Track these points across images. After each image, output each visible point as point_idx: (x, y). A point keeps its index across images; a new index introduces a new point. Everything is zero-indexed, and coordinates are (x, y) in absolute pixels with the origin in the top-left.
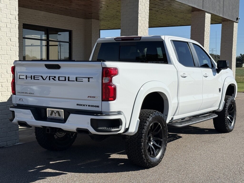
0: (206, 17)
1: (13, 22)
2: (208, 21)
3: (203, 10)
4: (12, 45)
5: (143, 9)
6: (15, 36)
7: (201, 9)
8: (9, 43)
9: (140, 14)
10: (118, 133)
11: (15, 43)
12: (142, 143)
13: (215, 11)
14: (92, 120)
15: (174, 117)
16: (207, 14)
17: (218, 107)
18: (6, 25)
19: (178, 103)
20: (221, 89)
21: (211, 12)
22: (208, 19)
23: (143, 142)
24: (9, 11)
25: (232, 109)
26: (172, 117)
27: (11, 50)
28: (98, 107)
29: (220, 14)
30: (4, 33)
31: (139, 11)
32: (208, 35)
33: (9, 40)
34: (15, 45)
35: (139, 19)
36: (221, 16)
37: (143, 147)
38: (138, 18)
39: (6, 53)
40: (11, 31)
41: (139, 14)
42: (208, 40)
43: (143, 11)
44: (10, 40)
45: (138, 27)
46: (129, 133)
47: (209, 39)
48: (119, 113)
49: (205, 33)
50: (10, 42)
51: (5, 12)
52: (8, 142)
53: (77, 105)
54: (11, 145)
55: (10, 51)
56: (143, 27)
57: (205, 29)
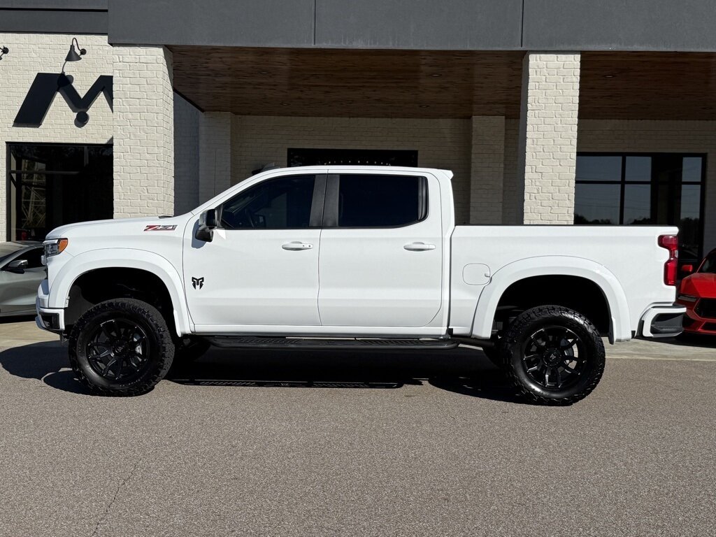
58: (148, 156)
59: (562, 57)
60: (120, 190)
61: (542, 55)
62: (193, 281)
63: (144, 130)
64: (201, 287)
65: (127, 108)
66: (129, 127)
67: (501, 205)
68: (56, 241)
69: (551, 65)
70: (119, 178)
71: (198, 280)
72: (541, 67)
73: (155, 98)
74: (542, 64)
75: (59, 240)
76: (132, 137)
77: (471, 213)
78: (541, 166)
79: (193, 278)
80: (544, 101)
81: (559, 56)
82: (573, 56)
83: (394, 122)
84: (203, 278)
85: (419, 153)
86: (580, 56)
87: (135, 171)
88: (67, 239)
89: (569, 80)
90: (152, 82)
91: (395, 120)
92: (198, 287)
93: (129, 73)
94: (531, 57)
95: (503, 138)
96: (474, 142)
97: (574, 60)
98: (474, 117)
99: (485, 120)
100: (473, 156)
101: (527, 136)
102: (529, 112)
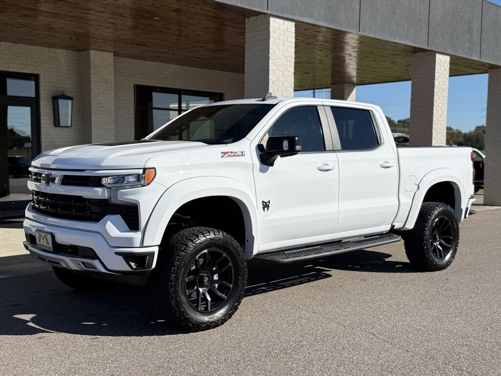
0: (437, 63)
2: (443, 68)
3: (428, 48)
5: (279, 52)
7: (425, 47)
9: (274, 61)
13: (460, 51)
16: (438, 56)
21: (448, 52)
22: (442, 65)
29: (471, 56)
31: (270, 55)
32: (444, 94)
35: (270, 68)
36: (475, 58)
38: (269, 66)
41: (271, 62)
42: (443, 102)
43: (281, 54)
45: (269, 82)
47: (445, 101)
49: (436, 90)
56: (281, 82)
57: (436, 83)
59: (286, 22)
61: (277, 19)
62: (263, 204)
64: (268, 210)
67: (113, 124)
68: (141, 171)
69: (281, 27)
71: (266, 203)
72: (276, 28)
74: (277, 25)
75: (145, 169)
77: (93, 130)
79: (263, 202)
80: (278, 54)
81: (285, 21)
82: (291, 23)
83: (18, 47)
84: (269, 202)
85: (41, 77)
86: (294, 23)
88: (154, 168)
89: (290, 40)
91: (18, 45)
92: (266, 209)
94: (272, 19)
95: (113, 71)
96: (92, 72)
97: (291, 26)
98: (91, 51)
99: (99, 55)
100: (92, 83)
101: (270, 78)
102: (270, 60)
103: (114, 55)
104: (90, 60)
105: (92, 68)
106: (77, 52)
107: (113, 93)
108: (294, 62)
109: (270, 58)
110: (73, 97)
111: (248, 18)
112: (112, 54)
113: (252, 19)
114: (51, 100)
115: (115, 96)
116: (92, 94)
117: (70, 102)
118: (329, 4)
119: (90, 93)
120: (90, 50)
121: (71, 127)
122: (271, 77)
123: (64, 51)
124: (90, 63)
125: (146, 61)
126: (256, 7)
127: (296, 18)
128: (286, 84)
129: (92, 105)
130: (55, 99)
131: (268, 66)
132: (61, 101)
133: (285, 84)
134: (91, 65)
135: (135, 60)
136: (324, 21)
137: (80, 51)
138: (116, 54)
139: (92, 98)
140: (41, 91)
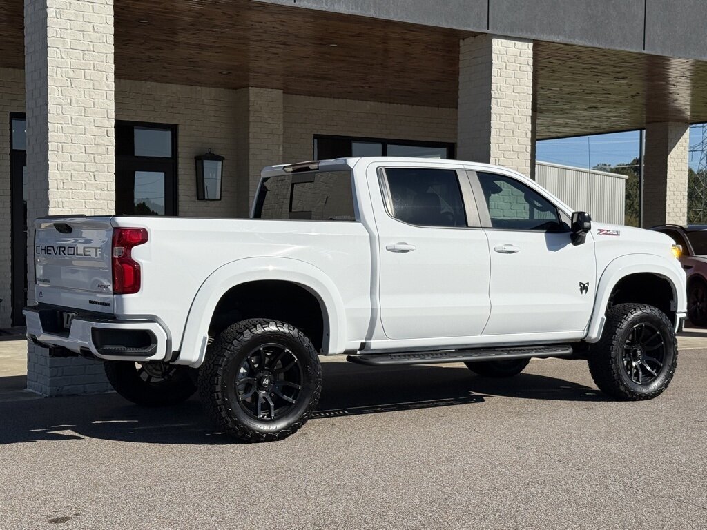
1: (101, 141)
4: (99, 188)
5: (507, 87)
6: (106, 169)
8: (91, 184)
9: (499, 100)
10: (151, 360)
11: (106, 183)
12: (217, 384)
14: (94, 330)
15: (372, 341)
17: (586, 331)
18: (83, 149)
19: (373, 311)
20: (588, 283)
23: (219, 382)
24: (92, 121)
25: (659, 339)
26: (364, 341)
27: (95, 199)
28: (109, 305)
30: (79, 165)
31: (492, 92)
33: (93, 179)
34: (106, 189)
35: (492, 111)
37: (219, 393)
39: (84, 204)
40: (97, 161)
43: (511, 90)
44: (95, 178)
45: (490, 132)
46: (182, 361)
48: (152, 319)
50: (93, 182)
51: (81, 123)
52: (87, 386)
53: (91, 302)
54: (96, 393)
55: (95, 201)
56: (511, 131)
58: (95, 130)
59: (519, 44)
60: (58, 176)
61: (503, 40)
63: (89, 95)
65: (67, 62)
66: (70, 88)
69: (511, 51)
70: (56, 159)
72: (502, 52)
73: (105, 52)
74: (503, 50)
76: (74, 103)
78: (502, 158)
80: (505, 89)
81: (516, 42)
82: (527, 44)
83: (149, 86)
85: (180, 127)
86: (532, 44)
87: (78, 150)
89: (524, 69)
90: (101, 30)
91: (149, 84)
93: (69, 14)
94: (495, 41)
95: (282, 115)
96: (251, 119)
97: (527, 48)
98: (250, 88)
99: (262, 93)
100: (251, 135)
101: (492, 126)
102: (493, 100)
103: (284, 93)
104: (249, 101)
105: (251, 114)
106: (230, 90)
107: (281, 148)
108: (531, 100)
109: (493, 96)
110: (224, 156)
111: (463, 39)
112: (282, 91)
113: (468, 41)
114: (194, 161)
115: (284, 152)
116: (251, 152)
117: (220, 163)
118: (590, 12)
119: (248, 149)
120: (248, 86)
121: (220, 199)
122: (494, 124)
123: (213, 90)
124: (249, 106)
125: (332, 99)
126: (469, 27)
127: (534, 37)
128: (518, 132)
129: (251, 168)
130: (199, 160)
131: (490, 108)
132: (206, 163)
133: (516, 134)
134: (250, 108)
135: (315, 98)
136: (581, 38)
137: (235, 89)
138: (287, 91)
139: (251, 157)
140: (180, 149)
